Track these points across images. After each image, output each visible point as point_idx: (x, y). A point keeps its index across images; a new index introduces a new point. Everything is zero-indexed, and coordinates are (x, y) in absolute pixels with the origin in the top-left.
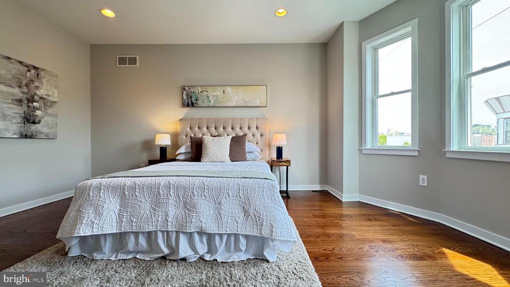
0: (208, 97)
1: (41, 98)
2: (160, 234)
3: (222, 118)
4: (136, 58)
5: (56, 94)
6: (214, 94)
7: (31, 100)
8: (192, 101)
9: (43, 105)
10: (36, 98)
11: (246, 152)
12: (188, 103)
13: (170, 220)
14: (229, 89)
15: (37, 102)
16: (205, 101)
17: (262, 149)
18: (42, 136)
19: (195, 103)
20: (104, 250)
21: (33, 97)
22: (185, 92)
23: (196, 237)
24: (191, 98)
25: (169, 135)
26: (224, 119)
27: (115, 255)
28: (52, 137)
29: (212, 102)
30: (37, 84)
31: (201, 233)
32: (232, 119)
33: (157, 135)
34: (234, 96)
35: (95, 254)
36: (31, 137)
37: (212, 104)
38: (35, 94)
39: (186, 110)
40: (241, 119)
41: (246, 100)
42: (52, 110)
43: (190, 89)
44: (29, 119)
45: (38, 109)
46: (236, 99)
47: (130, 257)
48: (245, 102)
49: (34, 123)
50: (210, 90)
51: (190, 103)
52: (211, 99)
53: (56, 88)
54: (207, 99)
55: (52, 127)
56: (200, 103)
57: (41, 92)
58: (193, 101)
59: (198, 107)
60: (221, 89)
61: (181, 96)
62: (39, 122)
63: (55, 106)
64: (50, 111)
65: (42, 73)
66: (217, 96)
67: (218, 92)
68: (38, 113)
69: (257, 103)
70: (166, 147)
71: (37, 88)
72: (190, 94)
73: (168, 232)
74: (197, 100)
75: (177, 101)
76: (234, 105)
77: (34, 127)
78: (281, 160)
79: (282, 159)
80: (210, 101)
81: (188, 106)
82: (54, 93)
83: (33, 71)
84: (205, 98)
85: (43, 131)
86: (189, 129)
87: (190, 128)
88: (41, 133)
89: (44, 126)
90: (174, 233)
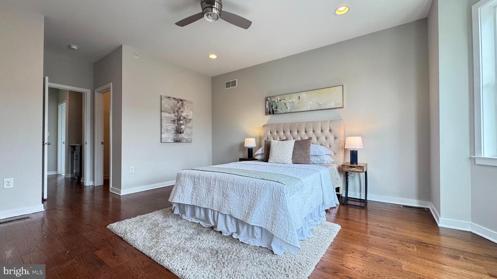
0: (285, 104)
1: (184, 118)
2: (210, 211)
3: (296, 123)
4: (235, 81)
5: (192, 115)
6: (291, 101)
7: (179, 120)
8: (272, 109)
9: (185, 121)
10: (182, 118)
11: (309, 155)
12: (270, 111)
13: (214, 202)
14: (304, 95)
15: (182, 120)
16: (283, 108)
17: (336, 152)
18: (184, 141)
19: (276, 111)
20: (187, 214)
21: (180, 118)
22: (267, 102)
23: (228, 218)
24: (272, 107)
25: (254, 139)
26: (298, 123)
27: (191, 219)
28: (189, 141)
29: (289, 108)
30: (182, 110)
31: (231, 216)
32: (306, 122)
33: (246, 139)
34: (309, 101)
35: (183, 215)
36: (179, 142)
37: (289, 110)
38: (181, 116)
39: (269, 117)
40: (314, 122)
41: (321, 103)
42: (189, 124)
43: (271, 99)
44: (179, 131)
45: (182, 125)
46: (310, 103)
47: (197, 222)
48: (319, 105)
49: (180, 133)
50: (287, 97)
51: (271, 111)
52: (288, 105)
53: (192, 110)
54: (284, 106)
55: (189, 135)
56: (279, 110)
57: (184, 114)
58: (274, 110)
59: (277, 114)
60: (296, 96)
61: (265, 106)
62: (183, 133)
63: (191, 122)
64: (188, 125)
65: (184, 103)
66: (293, 102)
67: (294, 99)
68: (183, 127)
69: (332, 105)
70: (252, 149)
71: (182, 112)
72: (272, 103)
73: (214, 211)
74: (276, 108)
75: (262, 111)
76: (309, 109)
77: (181, 136)
78: (355, 165)
79: (357, 163)
80: (287, 108)
81: (270, 113)
82: (190, 114)
83: (180, 102)
84: (283, 105)
85: (185, 138)
86: (269, 133)
87: (271, 133)
88: (184, 139)
89: (185, 135)
90: (217, 212)
